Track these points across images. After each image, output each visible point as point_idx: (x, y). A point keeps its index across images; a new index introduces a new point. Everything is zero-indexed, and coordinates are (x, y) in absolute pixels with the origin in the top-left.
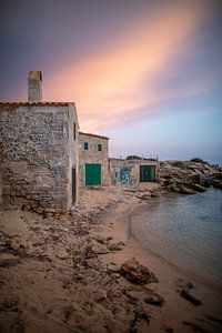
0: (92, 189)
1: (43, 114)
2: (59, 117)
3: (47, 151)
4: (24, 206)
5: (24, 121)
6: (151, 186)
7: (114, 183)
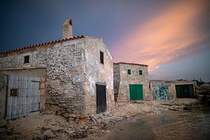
0: (135, 103)
1: (69, 46)
2: (79, 46)
3: (71, 71)
4: (57, 112)
5: (58, 53)
6: (187, 101)
7: (155, 98)
